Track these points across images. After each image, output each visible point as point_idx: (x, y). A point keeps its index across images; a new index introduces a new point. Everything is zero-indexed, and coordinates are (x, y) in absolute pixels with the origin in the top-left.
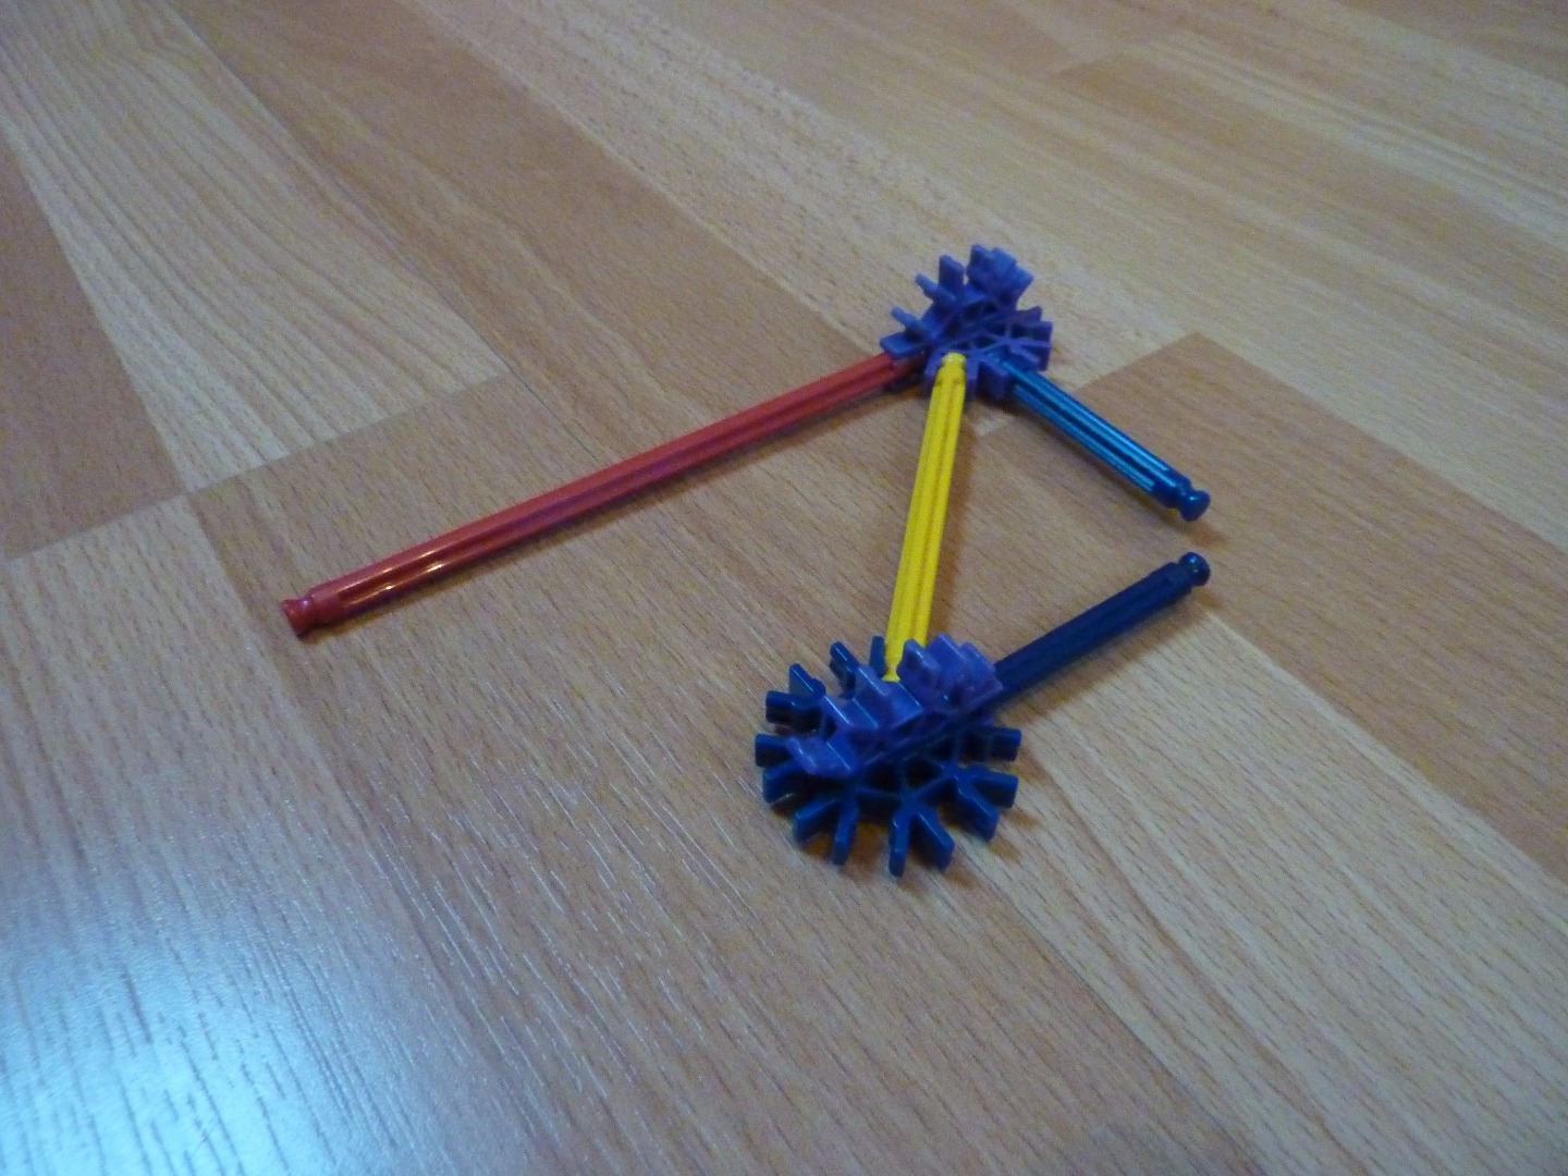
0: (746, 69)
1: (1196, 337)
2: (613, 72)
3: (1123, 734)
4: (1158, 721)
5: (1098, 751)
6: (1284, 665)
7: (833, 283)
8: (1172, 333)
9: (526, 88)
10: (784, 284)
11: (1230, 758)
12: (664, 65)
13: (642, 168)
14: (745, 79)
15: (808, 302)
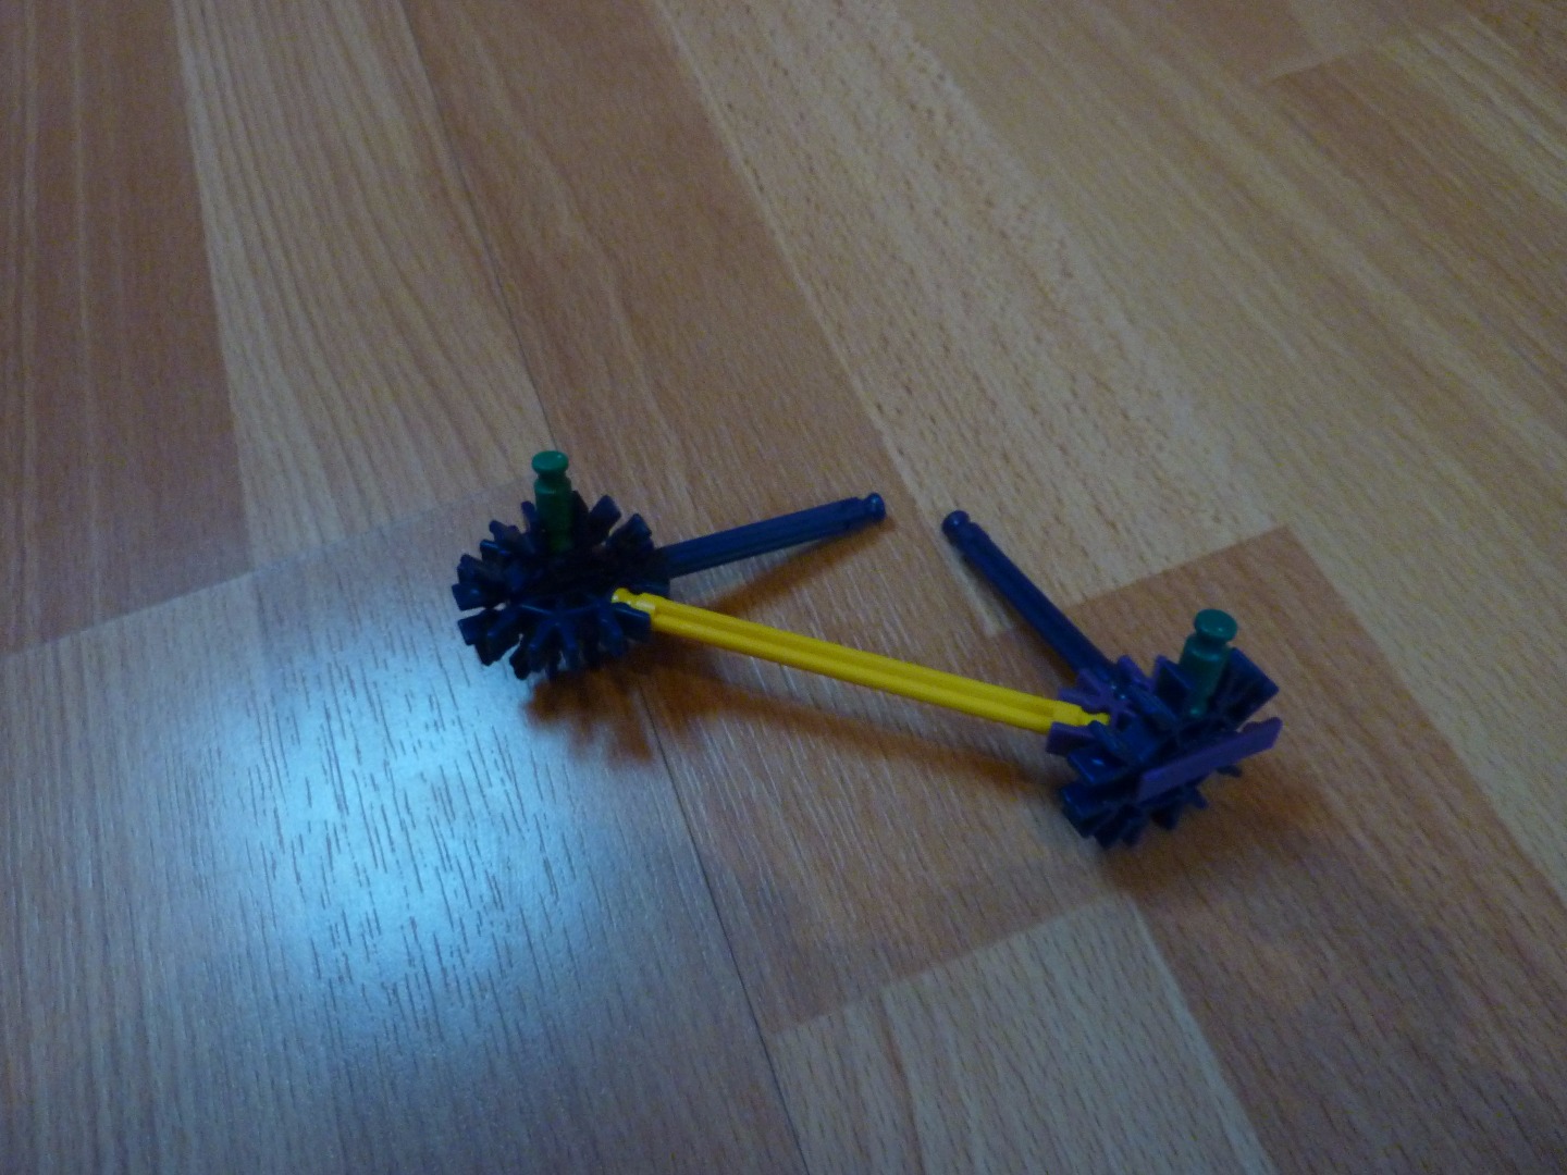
0: (916, 39)
1: (1283, 533)
2: (772, 33)
3: (994, 1048)
4: (1035, 1042)
5: (963, 1064)
6: (1192, 1007)
7: (909, 390)
8: (1257, 522)
9: (676, 49)
10: (856, 383)
11: (1089, 1104)
12: (831, 24)
13: (761, 189)
14: (912, 55)
15: (873, 414)
